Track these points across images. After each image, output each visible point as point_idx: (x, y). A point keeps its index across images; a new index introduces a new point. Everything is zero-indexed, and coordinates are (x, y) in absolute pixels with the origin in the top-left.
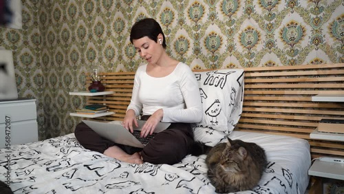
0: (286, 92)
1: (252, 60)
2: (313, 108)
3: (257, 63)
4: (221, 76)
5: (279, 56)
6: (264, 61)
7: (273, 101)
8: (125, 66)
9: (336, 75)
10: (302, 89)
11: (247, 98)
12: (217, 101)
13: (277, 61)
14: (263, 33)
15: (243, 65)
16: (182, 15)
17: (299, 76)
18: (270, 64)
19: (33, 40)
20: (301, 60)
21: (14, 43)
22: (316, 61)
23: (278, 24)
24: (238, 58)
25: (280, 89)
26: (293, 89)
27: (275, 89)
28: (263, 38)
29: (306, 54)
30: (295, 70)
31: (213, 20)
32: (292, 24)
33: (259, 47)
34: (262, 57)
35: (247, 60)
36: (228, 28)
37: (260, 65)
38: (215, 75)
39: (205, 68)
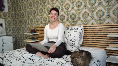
0: (98, 33)
1: (86, 23)
2: (107, 39)
3: (88, 24)
4: (76, 28)
5: (95, 21)
6: (91, 23)
7: (94, 36)
8: (43, 24)
9: (115, 28)
10: (104, 32)
11: (85, 35)
12: (75, 37)
13: (95, 23)
14: (90, 13)
15: (83, 24)
16: (62, 7)
17: (103, 28)
18: (93, 24)
19: (11, 16)
20: (103, 23)
21: (5, 17)
22: (108, 23)
23: (95, 10)
24: (82, 22)
25: (96, 32)
27: (94, 32)
28: (90, 15)
29: (105, 20)
30: (101, 26)
31: (73, 9)
32: (100, 11)
33: (89, 18)
34: (90, 21)
35: (85, 23)
36: (78, 12)
37: (89, 24)
38: (74, 28)
39: (70, 25)
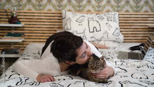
3: (121, 11)
4: (113, 16)
5: (131, 8)
6: (125, 9)
12: (117, 29)
13: (130, 10)
17: (139, 17)
18: (127, 11)
22: (146, 11)
24: (112, 7)
26: (136, 23)
29: (142, 8)
33: (123, 3)
34: (123, 8)
37: (123, 12)
38: (110, 16)
